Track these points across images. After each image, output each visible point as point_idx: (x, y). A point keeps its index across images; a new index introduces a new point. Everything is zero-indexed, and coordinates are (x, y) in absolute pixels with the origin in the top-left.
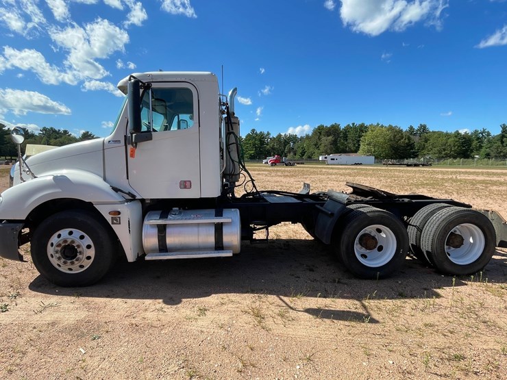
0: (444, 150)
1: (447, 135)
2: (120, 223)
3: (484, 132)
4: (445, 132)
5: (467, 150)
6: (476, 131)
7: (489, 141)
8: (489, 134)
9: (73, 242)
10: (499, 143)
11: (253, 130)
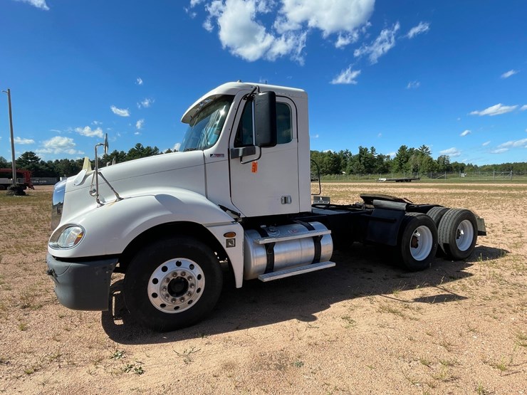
0: (322, 167)
1: (322, 154)
2: (235, 246)
3: (347, 152)
4: (320, 151)
5: (337, 167)
6: (342, 151)
7: (351, 160)
8: (351, 155)
9: (184, 273)
10: (358, 162)
11: (139, 145)
